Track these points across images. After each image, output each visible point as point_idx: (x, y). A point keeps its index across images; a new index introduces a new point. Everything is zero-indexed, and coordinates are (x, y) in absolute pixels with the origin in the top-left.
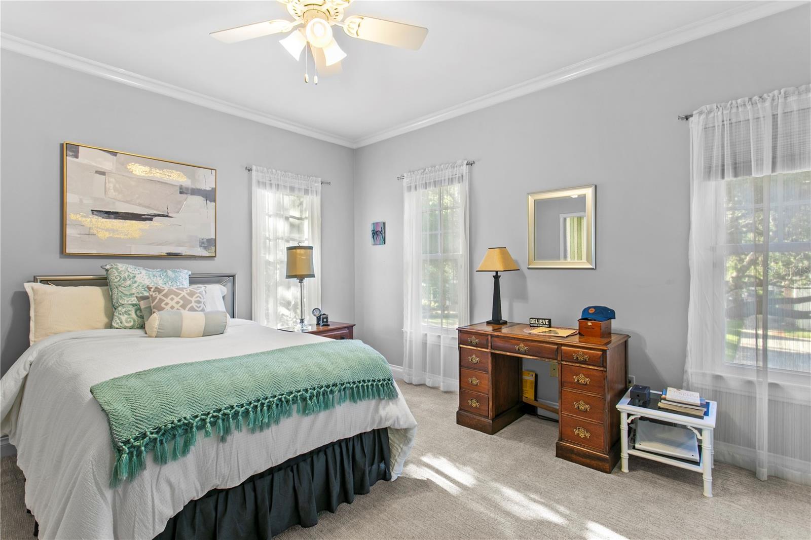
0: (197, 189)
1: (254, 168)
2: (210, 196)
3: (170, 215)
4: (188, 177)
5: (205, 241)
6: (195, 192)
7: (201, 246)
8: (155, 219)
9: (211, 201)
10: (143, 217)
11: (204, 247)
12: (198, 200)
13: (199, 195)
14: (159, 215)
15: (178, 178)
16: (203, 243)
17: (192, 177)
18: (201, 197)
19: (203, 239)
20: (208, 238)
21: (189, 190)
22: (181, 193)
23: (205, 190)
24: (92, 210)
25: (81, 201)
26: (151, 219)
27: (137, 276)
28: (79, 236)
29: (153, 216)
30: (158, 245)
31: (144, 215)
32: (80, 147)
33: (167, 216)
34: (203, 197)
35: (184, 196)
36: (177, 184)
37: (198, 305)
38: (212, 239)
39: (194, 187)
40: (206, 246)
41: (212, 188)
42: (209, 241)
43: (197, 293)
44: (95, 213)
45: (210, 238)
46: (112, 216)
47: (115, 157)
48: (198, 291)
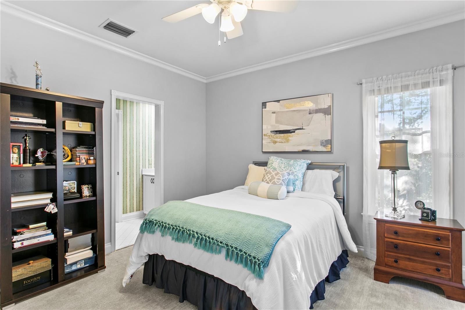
0: (319, 109)
1: (364, 81)
2: (327, 111)
3: (304, 128)
4: (314, 103)
5: (324, 141)
6: (317, 111)
7: (321, 145)
8: (296, 131)
9: (328, 115)
10: (291, 131)
11: (324, 145)
12: (320, 115)
13: (320, 112)
14: (298, 129)
15: (309, 105)
16: (323, 143)
17: (316, 102)
18: (321, 114)
19: (322, 141)
20: (326, 139)
21: (314, 111)
22: (310, 113)
23: (324, 109)
24: (271, 131)
25: (267, 127)
26: (294, 132)
27: (274, 163)
28: (266, 144)
29: (295, 130)
30: (298, 146)
31: (291, 130)
32: (267, 103)
33: (302, 129)
34: (323, 113)
35: (311, 115)
36: (307, 109)
37: (278, 181)
38: (329, 140)
39: (317, 108)
40: (325, 144)
41: (329, 106)
42: (327, 141)
43: (280, 174)
44: (272, 132)
45: (327, 139)
46: (278, 133)
47: (279, 103)
48: (280, 173)
